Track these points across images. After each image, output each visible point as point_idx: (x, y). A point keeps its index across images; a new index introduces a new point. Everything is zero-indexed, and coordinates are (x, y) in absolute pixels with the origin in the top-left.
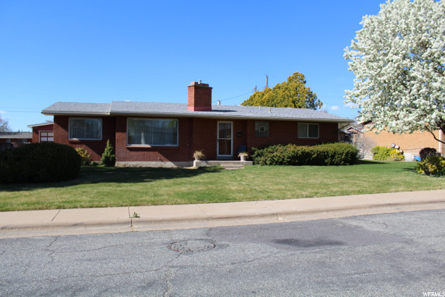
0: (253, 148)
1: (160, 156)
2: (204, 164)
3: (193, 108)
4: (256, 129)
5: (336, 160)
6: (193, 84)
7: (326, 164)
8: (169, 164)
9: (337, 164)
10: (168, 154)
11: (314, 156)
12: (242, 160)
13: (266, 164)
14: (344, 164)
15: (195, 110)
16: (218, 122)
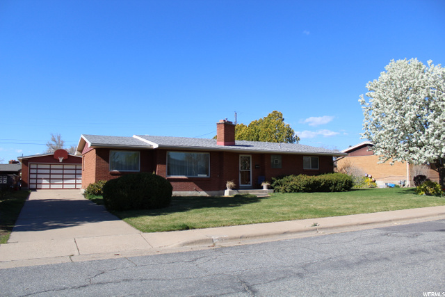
0: (273, 179)
1: (195, 186)
2: (235, 193)
3: (223, 143)
4: (272, 161)
5: (338, 187)
6: (222, 121)
7: (330, 191)
8: (203, 193)
9: (339, 191)
10: (202, 184)
11: (322, 184)
12: (265, 189)
13: (287, 192)
14: (344, 191)
15: (225, 145)
16: (240, 156)
